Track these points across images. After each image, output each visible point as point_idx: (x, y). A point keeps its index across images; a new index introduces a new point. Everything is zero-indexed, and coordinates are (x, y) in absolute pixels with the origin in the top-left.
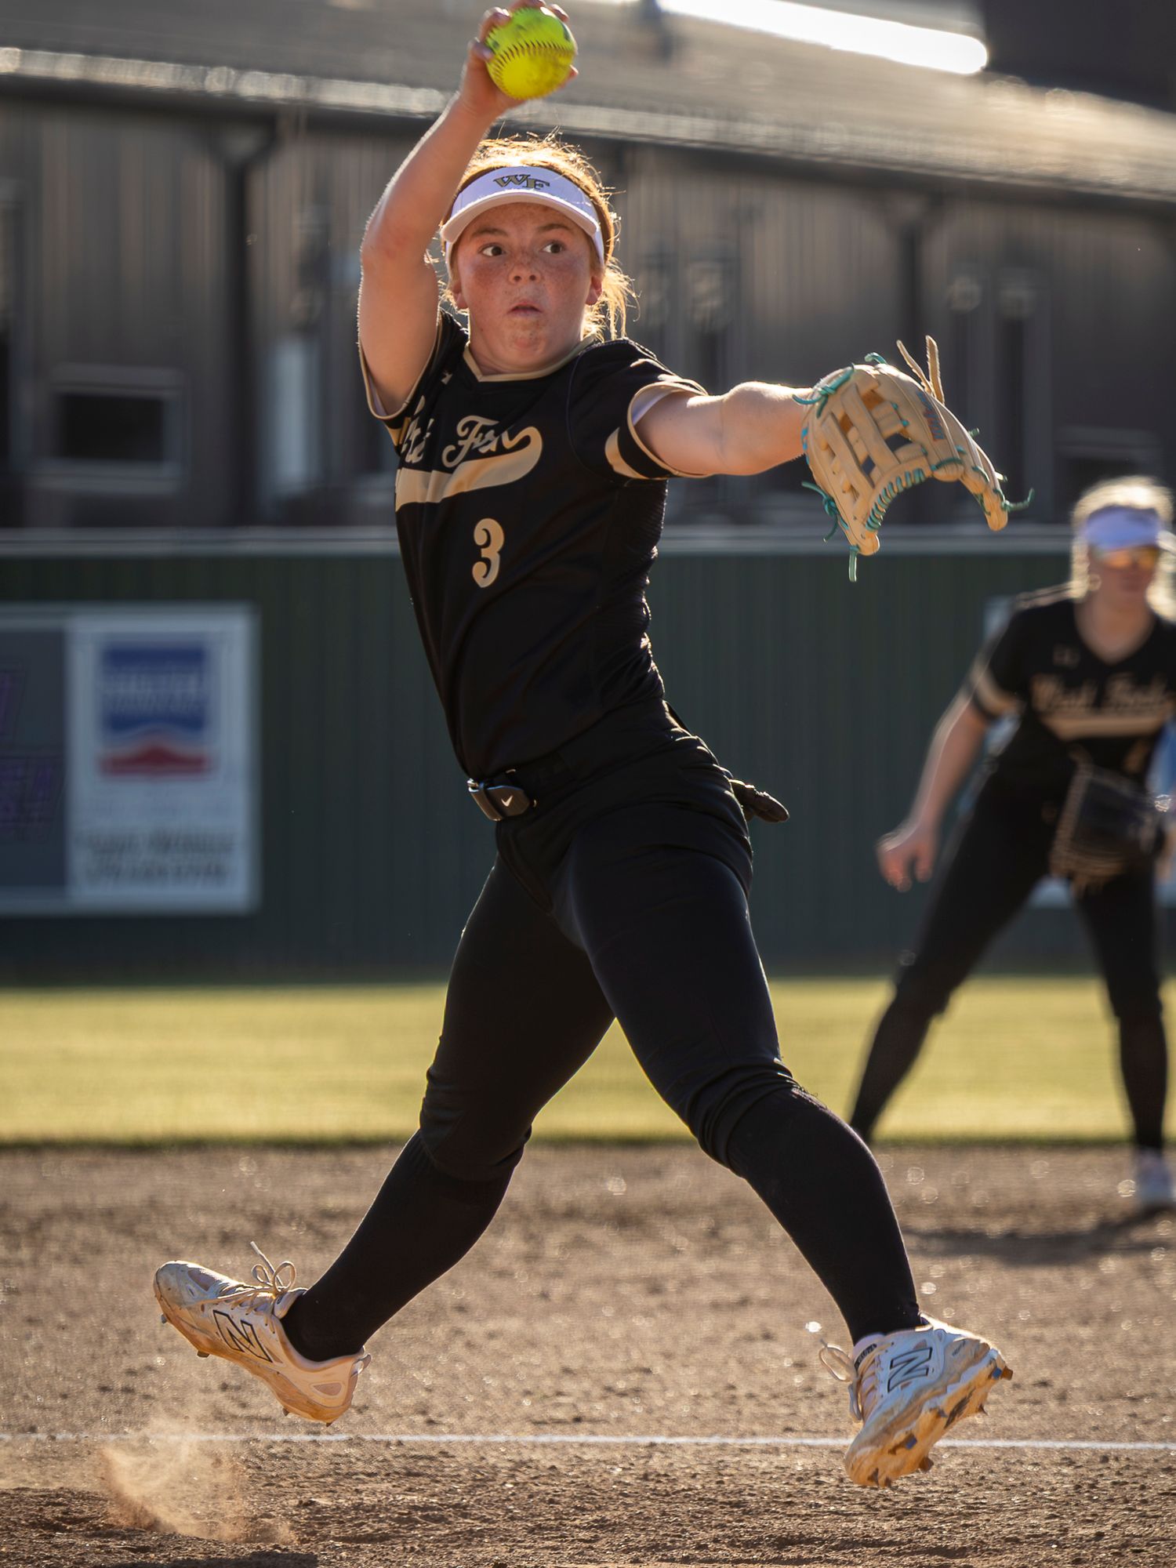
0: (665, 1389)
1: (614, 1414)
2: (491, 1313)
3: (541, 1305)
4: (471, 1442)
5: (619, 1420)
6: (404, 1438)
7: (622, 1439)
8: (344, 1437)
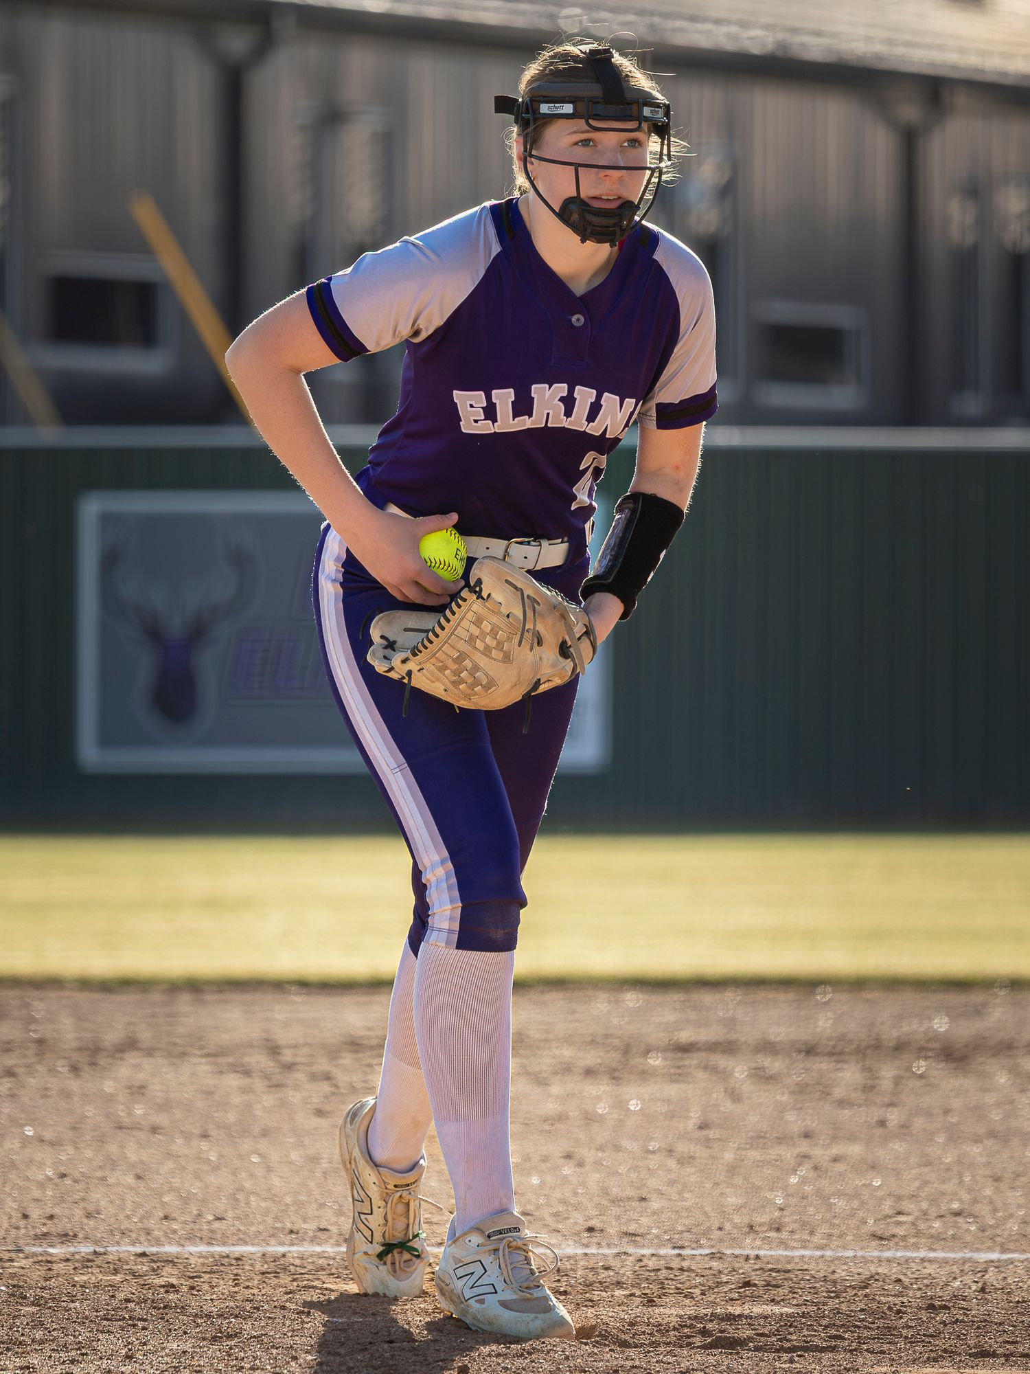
0: (995, 1210)
1: (951, 1232)
2: (834, 1138)
3: (879, 1131)
4: (822, 1257)
5: (954, 1237)
6: (761, 1253)
7: (959, 1255)
8: (707, 1251)
